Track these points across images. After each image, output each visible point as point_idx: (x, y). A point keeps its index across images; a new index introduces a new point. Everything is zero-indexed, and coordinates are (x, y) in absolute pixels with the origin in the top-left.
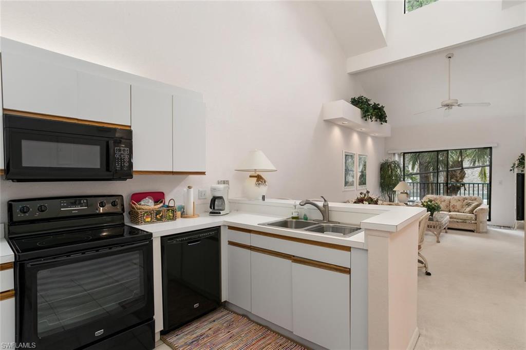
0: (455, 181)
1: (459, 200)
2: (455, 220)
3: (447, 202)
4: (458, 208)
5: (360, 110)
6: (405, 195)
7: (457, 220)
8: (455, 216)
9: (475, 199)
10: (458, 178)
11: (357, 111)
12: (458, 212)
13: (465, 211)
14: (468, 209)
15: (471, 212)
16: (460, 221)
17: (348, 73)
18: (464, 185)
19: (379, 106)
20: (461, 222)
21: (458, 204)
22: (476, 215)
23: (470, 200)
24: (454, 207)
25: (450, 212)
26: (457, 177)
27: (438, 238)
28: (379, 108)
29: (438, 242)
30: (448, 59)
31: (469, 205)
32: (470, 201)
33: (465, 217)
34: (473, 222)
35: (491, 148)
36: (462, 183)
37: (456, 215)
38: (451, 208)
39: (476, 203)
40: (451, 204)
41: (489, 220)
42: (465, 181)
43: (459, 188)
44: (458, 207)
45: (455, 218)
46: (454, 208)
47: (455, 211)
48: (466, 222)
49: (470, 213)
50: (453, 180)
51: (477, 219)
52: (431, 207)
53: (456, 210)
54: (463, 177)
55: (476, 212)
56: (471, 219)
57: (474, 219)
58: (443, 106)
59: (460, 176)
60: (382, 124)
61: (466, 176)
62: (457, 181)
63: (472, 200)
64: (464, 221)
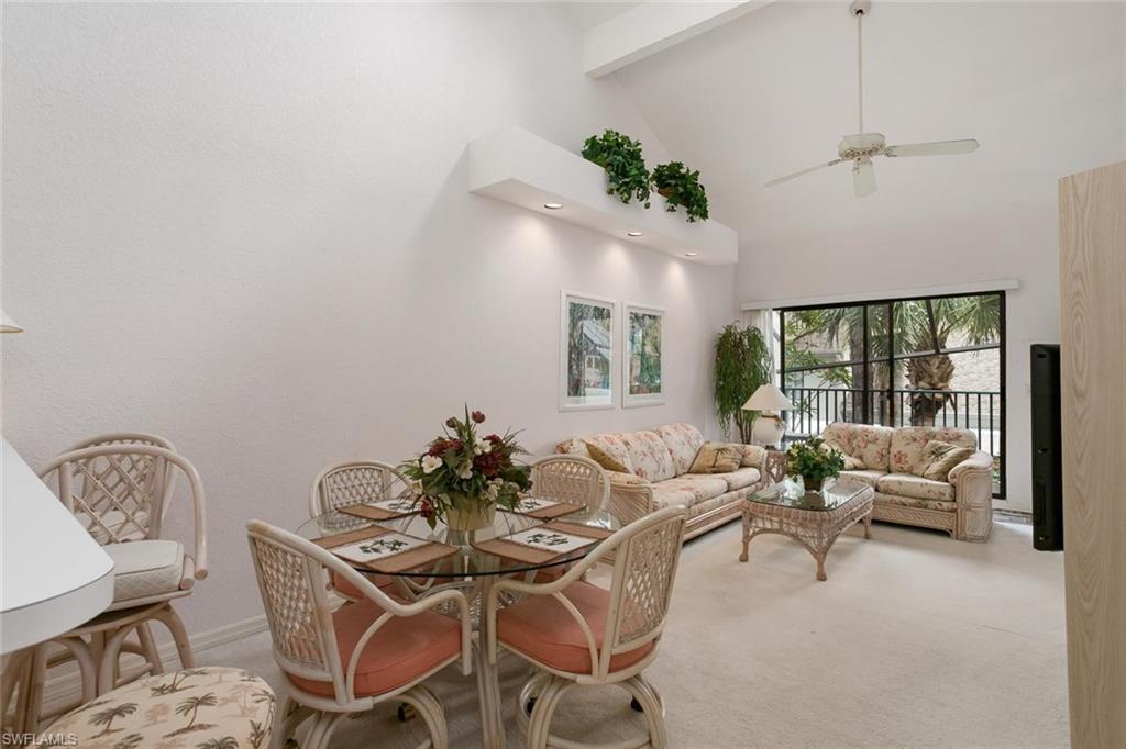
0: (927, 386)
1: (915, 440)
2: (896, 498)
3: (881, 445)
4: (911, 463)
5: (602, 169)
6: (773, 420)
7: (903, 499)
8: (895, 488)
9: (958, 437)
10: (936, 379)
11: (596, 174)
12: (910, 472)
13: (927, 472)
14: (936, 466)
15: (942, 475)
16: (914, 501)
17: (587, 74)
18: (947, 396)
19: (683, 171)
20: (911, 505)
21: (911, 451)
22: (953, 486)
23: (944, 439)
24: (900, 457)
25: (890, 472)
26: (931, 376)
27: (821, 564)
28: (683, 176)
29: (822, 577)
30: (855, 19)
31: (937, 453)
32: (941, 443)
33: (922, 492)
34: (945, 505)
35: (1002, 294)
36: (945, 390)
37: (900, 483)
38: (893, 463)
39: (957, 449)
40: (894, 450)
41: (1002, 495)
42: (954, 385)
43: (940, 404)
44: (911, 460)
45: (897, 494)
46: (899, 461)
47: (902, 471)
48: (926, 507)
49: (938, 480)
50: (922, 384)
51: (959, 499)
52: (811, 463)
53: (906, 467)
54: (946, 377)
55: (954, 477)
56: (940, 498)
57: (947, 497)
58: (841, 155)
59: (940, 374)
60: (692, 220)
61: (955, 372)
62: (933, 387)
63: (949, 440)
64: (922, 502)
